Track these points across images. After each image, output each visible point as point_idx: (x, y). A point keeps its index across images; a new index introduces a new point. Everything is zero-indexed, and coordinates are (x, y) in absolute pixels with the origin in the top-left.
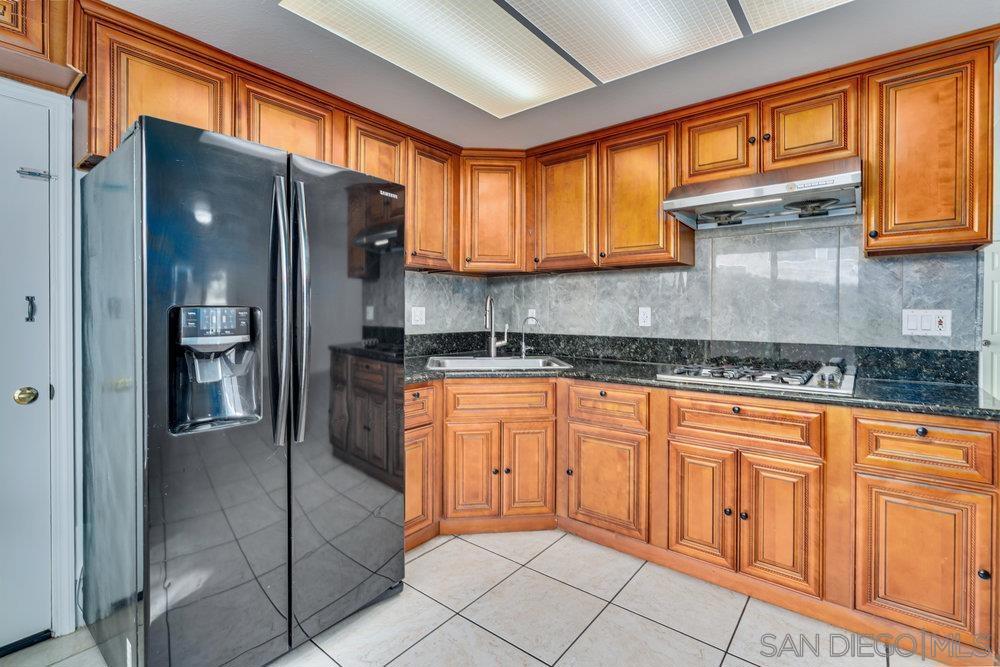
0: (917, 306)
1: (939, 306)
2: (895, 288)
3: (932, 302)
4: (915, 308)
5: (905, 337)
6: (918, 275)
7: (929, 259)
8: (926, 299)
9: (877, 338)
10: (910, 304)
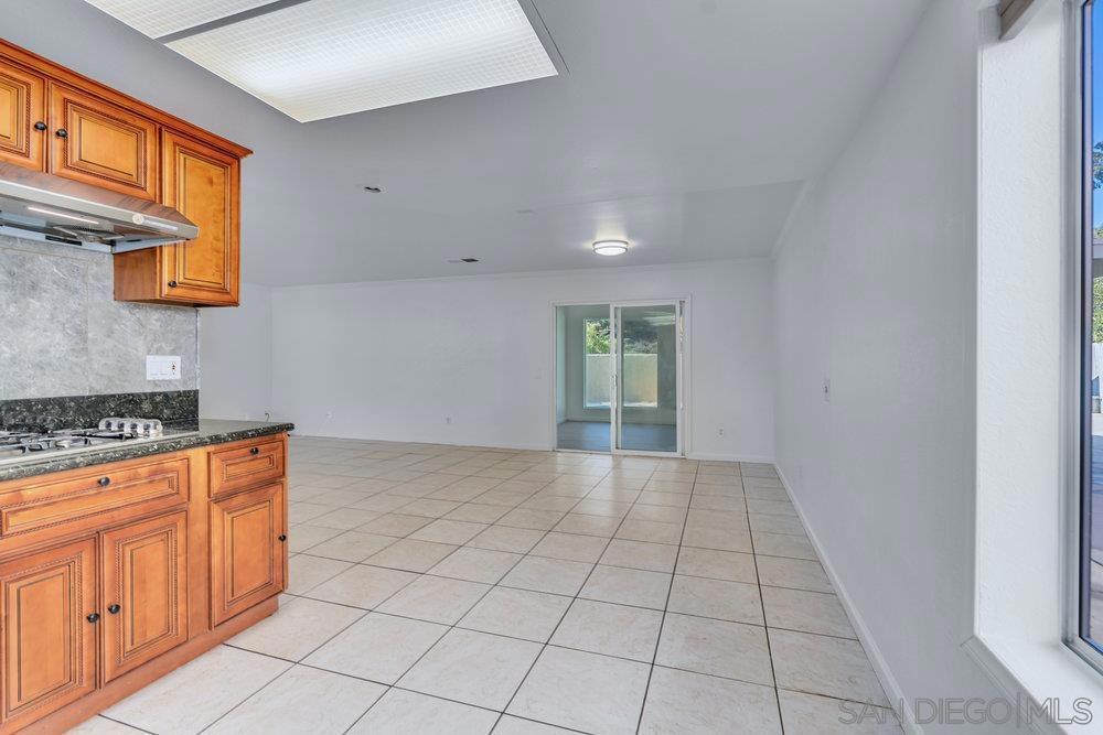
0: (159, 352)
1: (173, 353)
2: (141, 334)
3: (168, 349)
4: (157, 354)
5: (149, 381)
6: (159, 324)
7: (166, 309)
8: (164, 345)
9: (126, 384)
10: (153, 350)
